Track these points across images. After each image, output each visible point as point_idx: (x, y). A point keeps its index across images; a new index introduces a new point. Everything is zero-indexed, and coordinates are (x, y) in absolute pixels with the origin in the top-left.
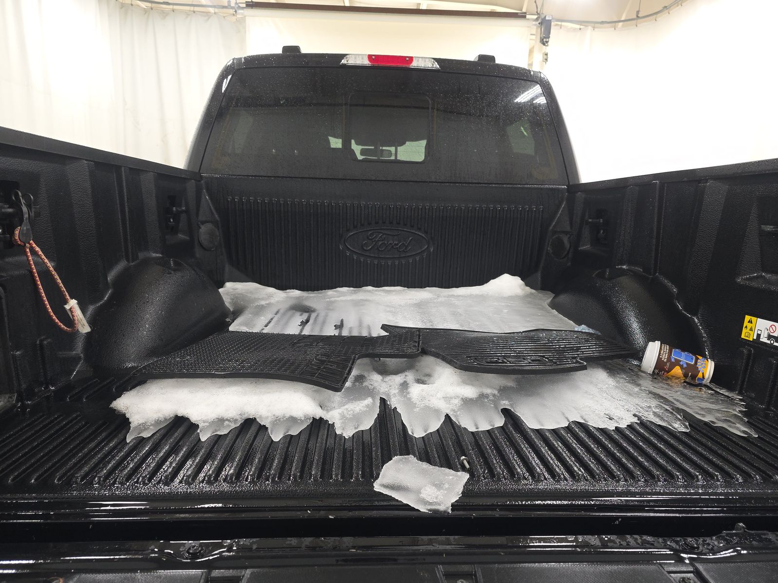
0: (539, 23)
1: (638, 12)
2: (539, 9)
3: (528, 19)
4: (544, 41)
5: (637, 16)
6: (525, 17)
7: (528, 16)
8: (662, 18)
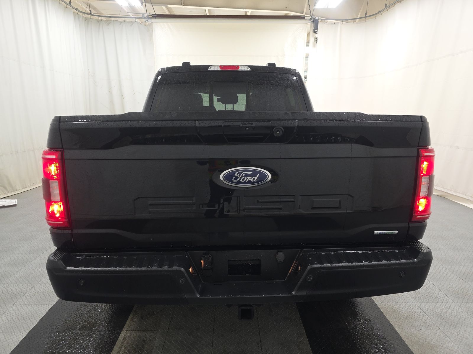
0: (312, 21)
1: (366, 13)
2: (312, 14)
3: (306, 19)
4: (315, 31)
5: (366, 16)
6: (304, 18)
7: (306, 18)
8: (379, 17)
